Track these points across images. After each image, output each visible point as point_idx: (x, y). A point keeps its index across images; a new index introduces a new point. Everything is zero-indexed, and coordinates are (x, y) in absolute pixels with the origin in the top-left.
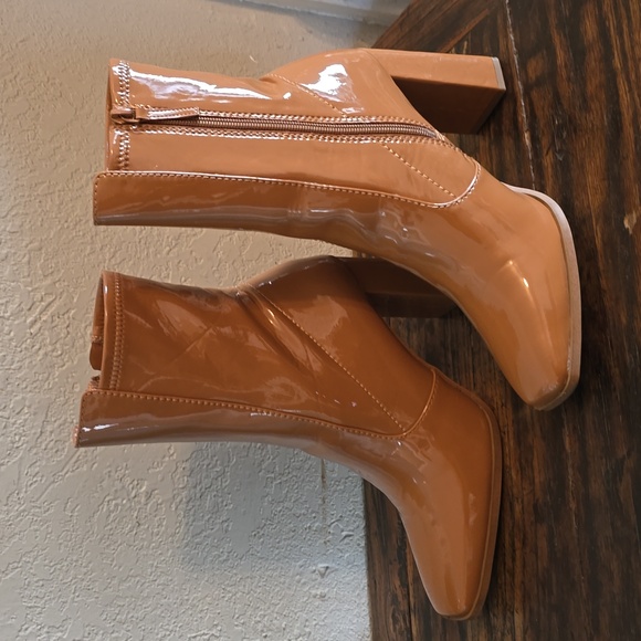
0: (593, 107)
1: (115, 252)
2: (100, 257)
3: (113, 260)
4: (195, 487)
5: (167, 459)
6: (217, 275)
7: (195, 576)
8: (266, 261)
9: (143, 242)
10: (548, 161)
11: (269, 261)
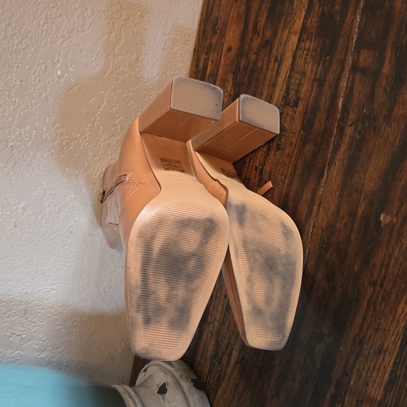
0: (393, 125)
1: (22, 39)
2: (11, 42)
3: (20, 46)
4: (56, 206)
5: (39, 188)
6: (94, 64)
7: (47, 257)
8: (131, 56)
9: (44, 33)
10: (349, 131)
11: (133, 57)
